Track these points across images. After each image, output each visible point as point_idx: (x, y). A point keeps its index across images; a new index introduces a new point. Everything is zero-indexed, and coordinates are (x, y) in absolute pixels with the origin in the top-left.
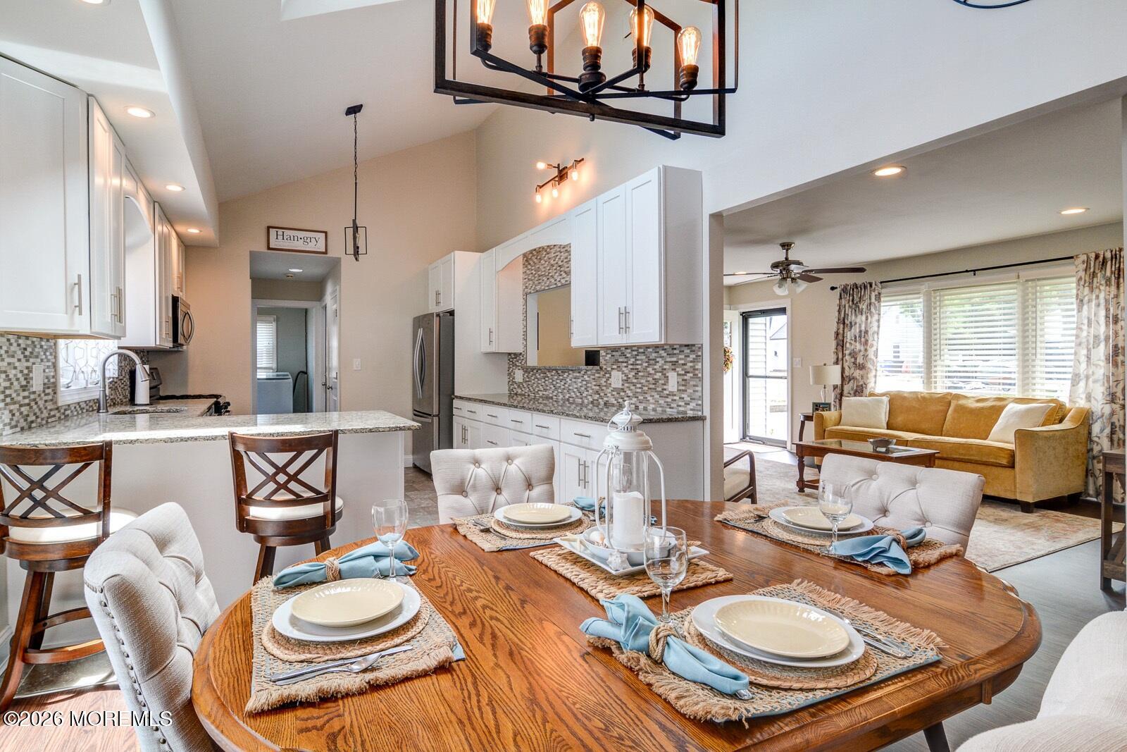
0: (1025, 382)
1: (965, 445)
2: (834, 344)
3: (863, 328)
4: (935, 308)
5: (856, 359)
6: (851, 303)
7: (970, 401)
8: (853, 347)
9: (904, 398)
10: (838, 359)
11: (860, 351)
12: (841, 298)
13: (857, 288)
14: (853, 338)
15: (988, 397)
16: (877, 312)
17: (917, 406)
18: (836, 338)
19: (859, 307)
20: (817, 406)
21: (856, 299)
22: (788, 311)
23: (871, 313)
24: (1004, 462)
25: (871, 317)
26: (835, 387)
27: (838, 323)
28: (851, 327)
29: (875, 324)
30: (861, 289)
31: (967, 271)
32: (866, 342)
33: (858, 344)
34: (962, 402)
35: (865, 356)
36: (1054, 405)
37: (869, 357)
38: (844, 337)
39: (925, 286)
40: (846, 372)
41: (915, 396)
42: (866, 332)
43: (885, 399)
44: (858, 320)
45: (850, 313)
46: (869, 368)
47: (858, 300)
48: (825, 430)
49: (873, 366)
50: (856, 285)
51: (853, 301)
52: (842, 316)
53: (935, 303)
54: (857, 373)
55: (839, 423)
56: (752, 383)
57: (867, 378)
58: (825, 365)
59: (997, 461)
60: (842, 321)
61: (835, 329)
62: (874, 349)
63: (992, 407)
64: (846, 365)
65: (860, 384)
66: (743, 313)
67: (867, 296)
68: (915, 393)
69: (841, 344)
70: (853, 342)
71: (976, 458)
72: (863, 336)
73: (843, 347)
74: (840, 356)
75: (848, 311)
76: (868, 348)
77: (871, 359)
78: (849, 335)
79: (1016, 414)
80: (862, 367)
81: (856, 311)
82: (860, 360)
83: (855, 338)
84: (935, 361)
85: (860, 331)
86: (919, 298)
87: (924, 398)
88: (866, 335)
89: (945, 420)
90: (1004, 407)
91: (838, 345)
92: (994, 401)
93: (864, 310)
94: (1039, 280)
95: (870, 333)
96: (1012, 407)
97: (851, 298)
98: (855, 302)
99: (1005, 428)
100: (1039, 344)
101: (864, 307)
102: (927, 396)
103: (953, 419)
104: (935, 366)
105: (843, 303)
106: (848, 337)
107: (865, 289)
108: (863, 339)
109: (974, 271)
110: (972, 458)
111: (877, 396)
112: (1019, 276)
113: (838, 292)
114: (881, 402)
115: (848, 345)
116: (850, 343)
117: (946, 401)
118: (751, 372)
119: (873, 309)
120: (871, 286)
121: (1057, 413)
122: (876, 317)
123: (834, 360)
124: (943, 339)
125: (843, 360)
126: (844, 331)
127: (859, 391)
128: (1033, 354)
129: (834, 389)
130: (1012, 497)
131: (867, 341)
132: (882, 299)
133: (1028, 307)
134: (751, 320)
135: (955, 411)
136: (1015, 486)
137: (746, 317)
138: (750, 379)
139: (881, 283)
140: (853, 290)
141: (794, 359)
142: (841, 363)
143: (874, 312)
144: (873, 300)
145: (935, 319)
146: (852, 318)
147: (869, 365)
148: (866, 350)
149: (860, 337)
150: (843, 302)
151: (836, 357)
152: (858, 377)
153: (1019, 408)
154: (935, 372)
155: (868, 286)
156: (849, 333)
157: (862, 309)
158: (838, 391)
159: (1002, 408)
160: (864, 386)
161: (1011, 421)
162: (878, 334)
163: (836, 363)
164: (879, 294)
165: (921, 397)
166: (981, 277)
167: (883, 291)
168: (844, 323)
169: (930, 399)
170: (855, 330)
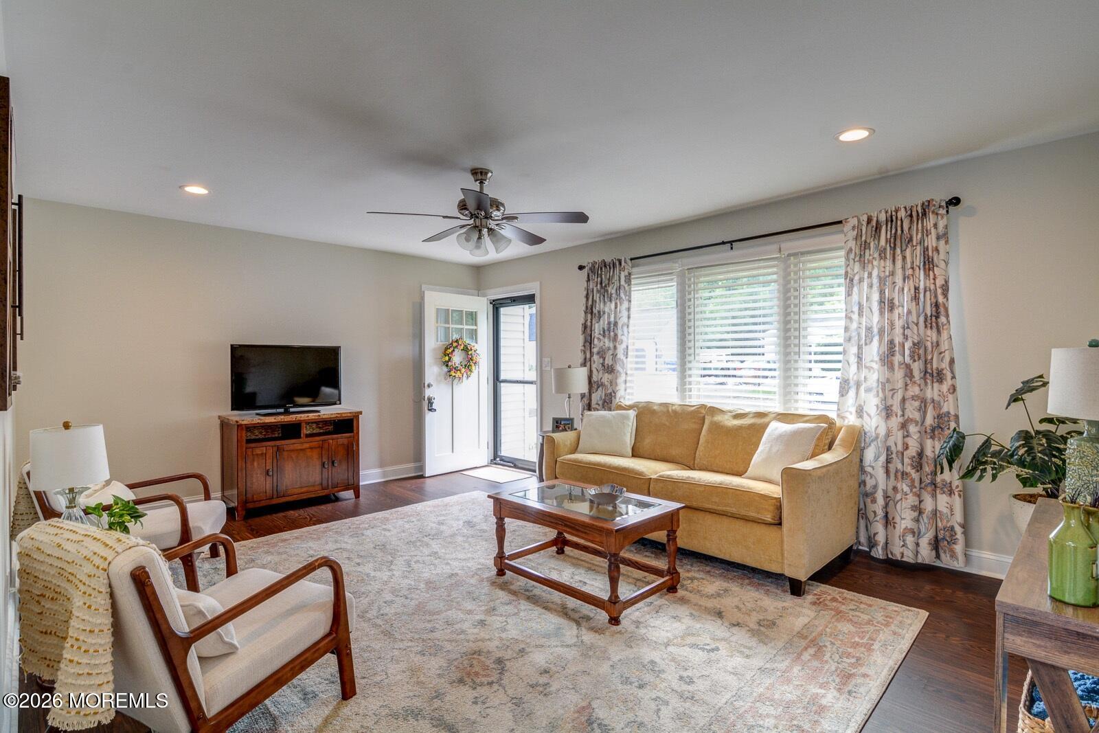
0: (787, 390)
1: (719, 490)
2: (581, 338)
3: (612, 319)
4: (690, 294)
5: (604, 359)
6: (599, 286)
7: (726, 417)
8: (602, 344)
9: (653, 412)
10: (585, 359)
11: (609, 349)
12: (588, 280)
13: (605, 266)
14: (602, 332)
15: (747, 410)
16: (627, 297)
17: (667, 423)
18: (584, 332)
19: (607, 291)
20: (557, 423)
21: (605, 282)
22: (537, 299)
23: (621, 298)
24: (768, 517)
25: (621, 305)
26: (583, 396)
27: (586, 313)
28: (600, 317)
29: (625, 313)
30: (610, 268)
31: (723, 243)
32: (615, 338)
33: (606, 340)
34: (718, 418)
35: (614, 356)
36: (825, 425)
37: (618, 356)
38: (591, 331)
39: (678, 264)
40: (594, 376)
41: (665, 410)
42: (616, 324)
43: (632, 414)
44: (607, 310)
45: (598, 298)
46: (618, 371)
47: (607, 282)
48: (556, 461)
49: (623, 368)
50: (605, 263)
51: (601, 283)
52: (590, 303)
53: (689, 286)
54: (606, 378)
55: (575, 450)
56: (504, 389)
57: (616, 385)
58: (569, 367)
59: (759, 516)
60: (590, 310)
61: (582, 321)
62: (624, 346)
63: (751, 426)
64: (594, 366)
65: (609, 391)
66: (494, 301)
67: (616, 277)
68: (666, 405)
69: (589, 341)
70: (601, 337)
71: (734, 510)
72: (612, 331)
73: (591, 343)
74: (588, 356)
75: (597, 297)
76: (618, 346)
77: (620, 359)
78: (597, 328)
79: (781, 438)
80: (610, 370)
81: (604, 296)
82: (609, 361)
83: (604, 332)
84: (690, 362)
85: (609, 323)
86: (672, 279)
87: (675, 412)
88: (615, 328)
89: (698, 444)
90: (766, 425)
91: (585, 341)
92: (753, 417)
93: (614, 295)
94: (803, 254)
95: (620, 325)
96: (776, 428)
97: (599, 279)
98: (603, 285)
99: (767, 460)
100: (802, 349)
101: (614, 291)
102: (678, 409)
103: (707, 442)
104: (690, 369)
105: (591, 287)
106: (596, 331)
107: (614, 267)
108: (612, 334)
109: (731, 242)
110: (728, 509)
111: (625, 409)
112: (780, 249)
113: (585, 271)
114: (627, 417)
115: (596, 341)
116: (599, 339)
117: (701, 415)
118: (503, 376)
119: (622, 295)
120: (620, 264)
121: (826, 436)
122: (625, 305)
123: (581, 360)
124: (698, 334)
125: (590, 360)
126: (591, 322)
127: (608, 403)
128: (795, 354)
129: (582, 398)
130: (779, 571)
131: (616, 335)
132: (633, 282)
133: (790, 291)
134: (503, 310)
135: (710, 430)
136: (782, 555)
137: (497, 305)
138: (502, 384)
139: (631, 259)
140: (601, 269)
141: (543, 359)
142: (588, 364)
143: (624, 297)
144: (623, 282)
145: (689, 308)
146: (599, 306)
147: (618, 368)
148: (615, 348)
149: (609, 330)
150: (591, 285)
151: (583, 357)
152: (606, 383)
153: (783, 430)
154: (690, 376)
155: (617, 264)
156: (597, 325)
157: (611, 294)
158: (586, 400)
159: (765, 426)
160: (613, 394)
161: (775, 450)
162: (628, 327)
163: (584, 364)
164: (630, 274)
165: (672, 410)
166: (740, 251)
167: (635, 270)
168: (592, 313)
169: (681, 414)
170: (603, 323)
